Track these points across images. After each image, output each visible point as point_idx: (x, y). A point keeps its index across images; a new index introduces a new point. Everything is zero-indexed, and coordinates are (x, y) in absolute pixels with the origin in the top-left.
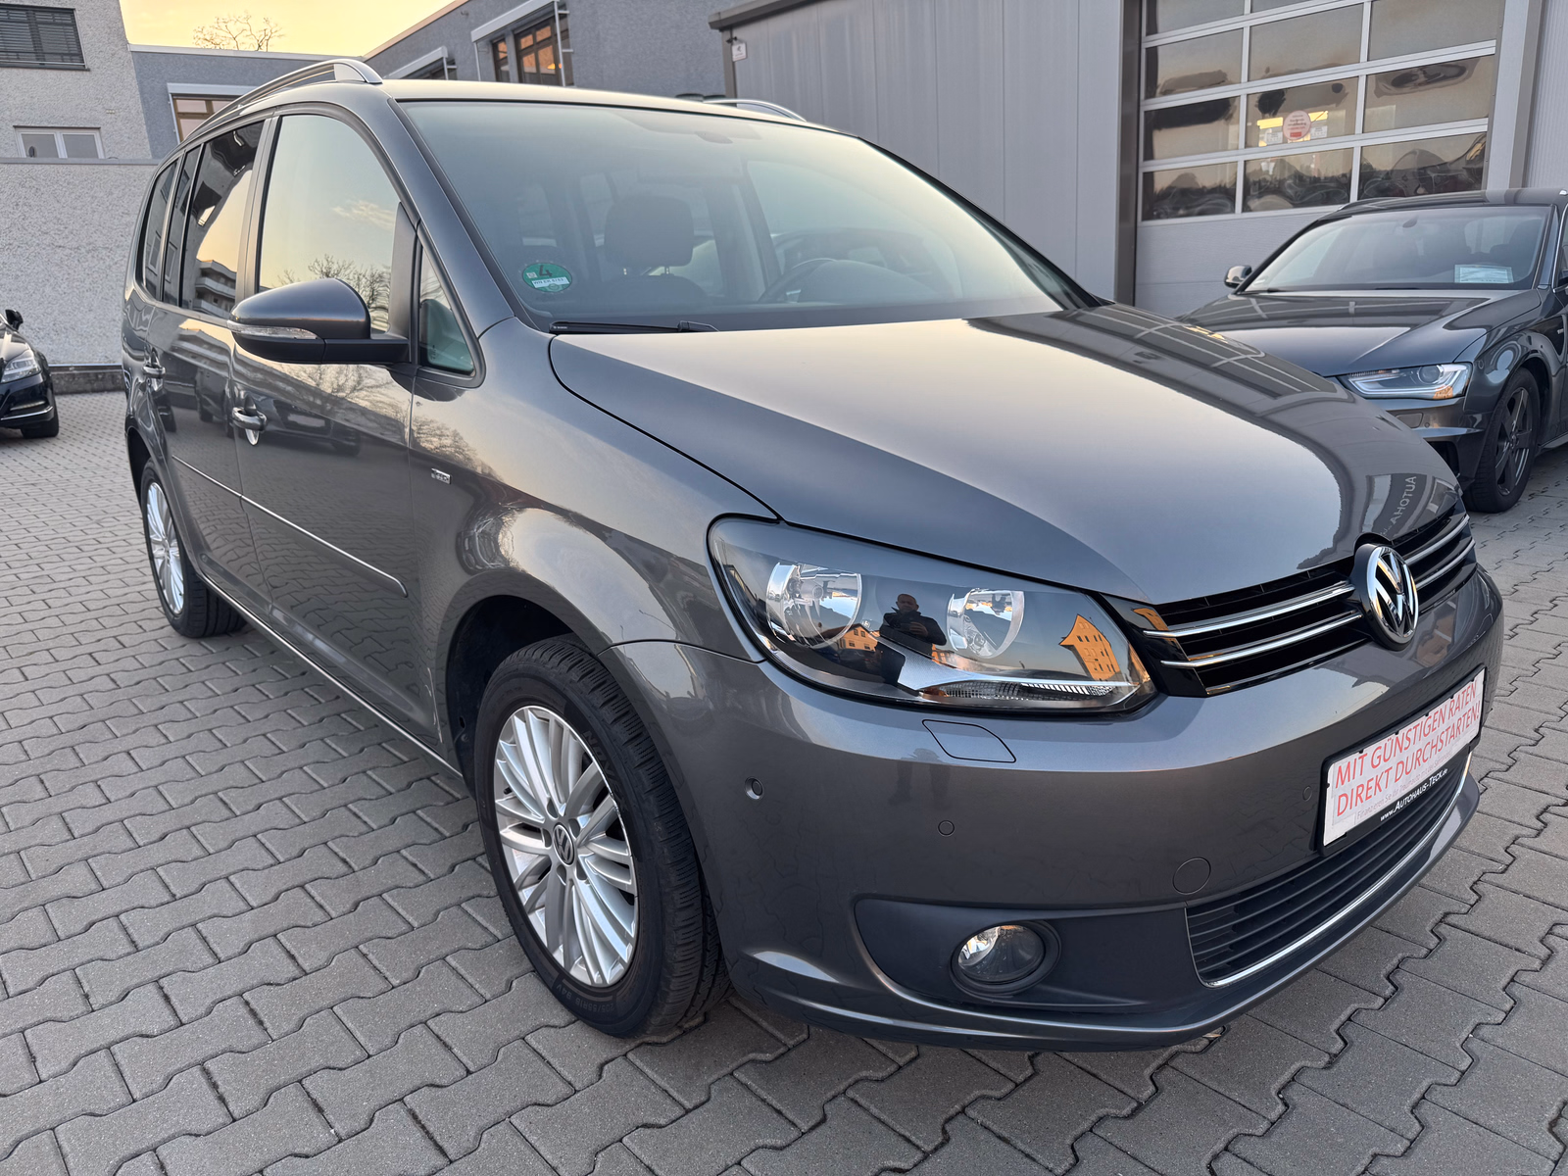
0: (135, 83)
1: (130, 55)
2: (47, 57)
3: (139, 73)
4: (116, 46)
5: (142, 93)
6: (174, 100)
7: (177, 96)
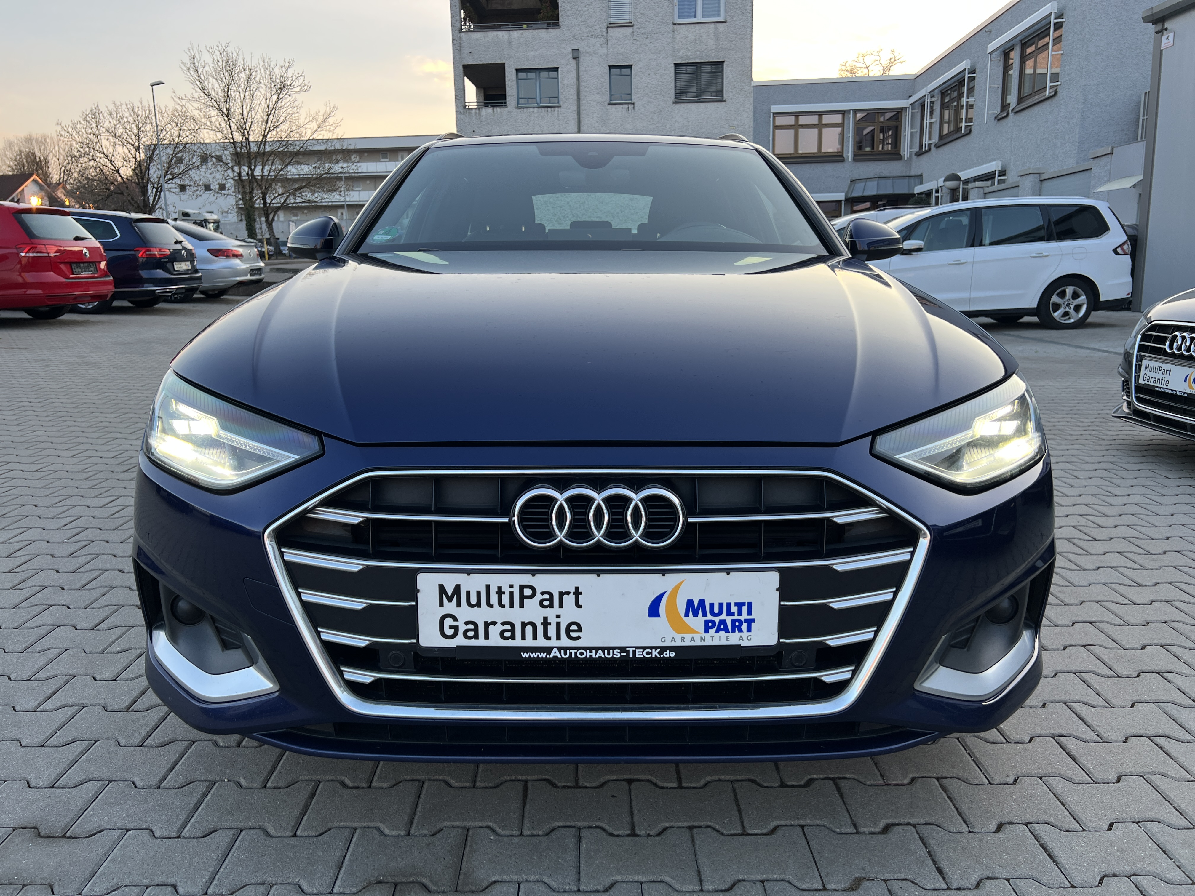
0: (751, 108)
1: (752, 89)
2: (703, 94)
3: (755, 100)
4: (745, 83)
5: (755, 113)
6: (774, 117)
7: (776, 115)
